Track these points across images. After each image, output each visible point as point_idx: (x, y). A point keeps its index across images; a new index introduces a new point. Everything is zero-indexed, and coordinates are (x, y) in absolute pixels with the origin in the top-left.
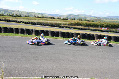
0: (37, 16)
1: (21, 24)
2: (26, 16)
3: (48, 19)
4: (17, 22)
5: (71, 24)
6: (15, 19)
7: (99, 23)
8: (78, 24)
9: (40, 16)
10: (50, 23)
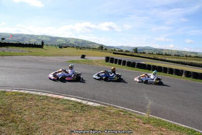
0: (189, 55)
1: (170, 63)
2: (175, 55)
4: (165, 61)
6: (163, 58)
9: (193, 55)
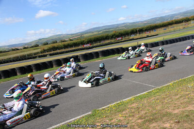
3: (9, 52)
5: (44, 51)
7: (79, 41)
8: (54, 48)
10: (14, 58)
